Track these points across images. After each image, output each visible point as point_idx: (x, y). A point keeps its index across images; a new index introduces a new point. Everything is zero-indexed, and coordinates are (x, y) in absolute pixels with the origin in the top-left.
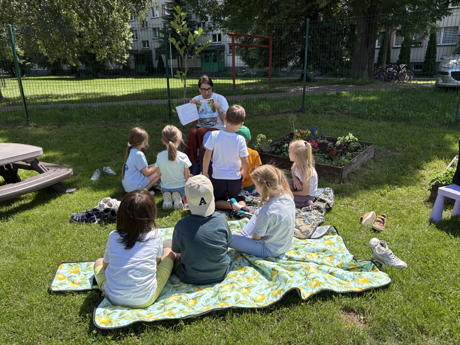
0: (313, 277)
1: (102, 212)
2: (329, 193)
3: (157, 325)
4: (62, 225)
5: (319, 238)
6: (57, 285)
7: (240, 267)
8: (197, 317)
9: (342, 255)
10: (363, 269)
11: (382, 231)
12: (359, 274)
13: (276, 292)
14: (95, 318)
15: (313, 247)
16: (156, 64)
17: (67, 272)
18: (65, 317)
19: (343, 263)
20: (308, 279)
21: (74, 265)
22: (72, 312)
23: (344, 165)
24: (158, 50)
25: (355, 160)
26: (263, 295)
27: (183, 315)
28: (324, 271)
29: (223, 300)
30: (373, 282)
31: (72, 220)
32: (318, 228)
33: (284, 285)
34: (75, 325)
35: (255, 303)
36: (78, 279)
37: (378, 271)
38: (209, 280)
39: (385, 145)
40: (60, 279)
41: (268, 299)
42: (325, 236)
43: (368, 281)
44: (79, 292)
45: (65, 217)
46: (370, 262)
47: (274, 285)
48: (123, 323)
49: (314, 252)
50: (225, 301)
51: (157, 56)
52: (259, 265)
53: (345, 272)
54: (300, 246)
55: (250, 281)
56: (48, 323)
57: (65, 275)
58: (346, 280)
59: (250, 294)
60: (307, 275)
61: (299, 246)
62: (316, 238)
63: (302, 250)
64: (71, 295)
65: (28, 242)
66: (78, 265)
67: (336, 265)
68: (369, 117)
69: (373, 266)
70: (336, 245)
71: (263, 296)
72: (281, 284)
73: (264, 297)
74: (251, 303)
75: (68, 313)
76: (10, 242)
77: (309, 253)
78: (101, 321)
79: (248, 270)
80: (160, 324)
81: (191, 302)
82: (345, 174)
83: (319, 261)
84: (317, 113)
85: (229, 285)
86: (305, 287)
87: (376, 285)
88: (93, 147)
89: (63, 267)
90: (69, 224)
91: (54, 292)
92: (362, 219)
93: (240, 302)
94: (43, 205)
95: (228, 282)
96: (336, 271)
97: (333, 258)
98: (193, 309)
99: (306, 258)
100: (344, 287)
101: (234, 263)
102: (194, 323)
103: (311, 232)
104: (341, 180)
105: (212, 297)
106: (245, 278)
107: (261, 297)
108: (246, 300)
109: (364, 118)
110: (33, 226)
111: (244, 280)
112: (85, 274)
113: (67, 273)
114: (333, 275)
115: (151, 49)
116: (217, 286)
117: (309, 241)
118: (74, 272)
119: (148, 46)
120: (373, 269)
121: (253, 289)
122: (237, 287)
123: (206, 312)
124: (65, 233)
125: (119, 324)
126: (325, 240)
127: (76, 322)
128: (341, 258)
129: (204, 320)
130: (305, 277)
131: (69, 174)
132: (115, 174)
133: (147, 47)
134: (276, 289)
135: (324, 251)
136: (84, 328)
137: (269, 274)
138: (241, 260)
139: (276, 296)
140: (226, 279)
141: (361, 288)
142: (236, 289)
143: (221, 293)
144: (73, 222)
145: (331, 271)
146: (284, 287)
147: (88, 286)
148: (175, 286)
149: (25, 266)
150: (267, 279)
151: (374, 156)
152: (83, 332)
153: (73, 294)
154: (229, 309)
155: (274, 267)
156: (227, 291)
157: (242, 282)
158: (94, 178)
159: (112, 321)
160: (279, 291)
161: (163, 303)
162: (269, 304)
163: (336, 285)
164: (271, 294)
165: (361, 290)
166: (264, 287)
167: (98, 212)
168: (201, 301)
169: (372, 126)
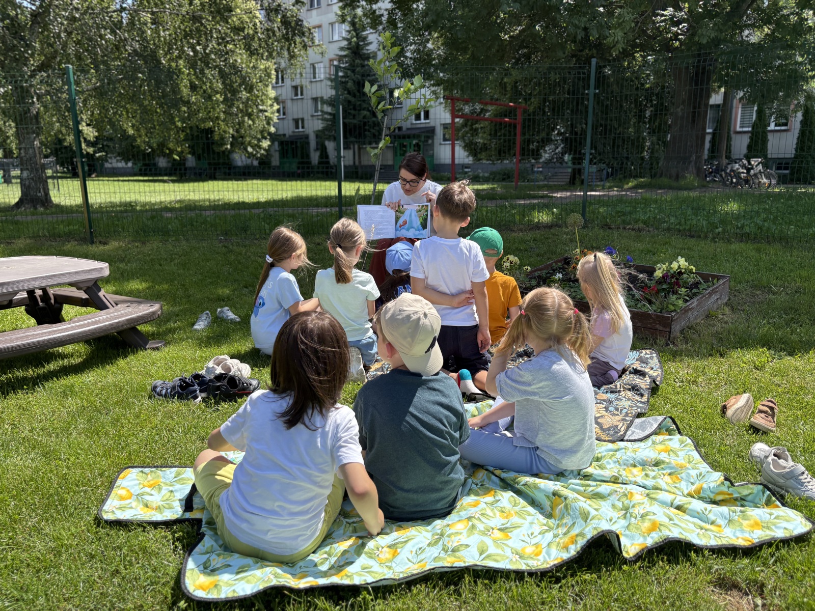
0: (642, 512)
1: (210, 380)
2: (649, 360)
3: (315, 597)
4: (133, 403)
5: (641, 440)
6: (113, 510)
7: (484, 489)
8: (400, 585)
9: (697, 472)
10: (746, 503)
11: (771, 431)
12: (741, 511)
13: (566, 539)
14: (184, 576)
15: (633, 455)
16: (315, 157)
17: (136, 485)
18: (124, 572)
19: (701, 488)
20: (631, 516)
21: (152, 472)
22: (138, 563)
23: (675, 311)
24: (319, 135)
25: (694, 305)
26: (537, 545)
27: (370, 579)
28: (663, 503)
29: (453, 551)
30: (773, 527)
31: (154, 393)
32: (638, 421)
33: (581, 526)
34: (143, 591)
35: (522, 561)
36: (156, 499)
37: (778, 507)
38: (421, 512)
39: (748, 282)
40: (122, 498)
41: (548, 554)
42: (653, 437)
43: (763, 527)
44: (156, 525)
45: (141, 388)
46: (761, 487)
47: (558, 526)
48: (243, 590)
49: (635, 466)
50: (458, 554)
51: (317, 143)
52: (525, 485)
53: (709, 507)
54: (605, 453)
55: (506, 517)
56: (90, 583)
57: (132, 491)
58: (713, 523)
59: (509, 543)
60: (626, 509)
61: (603, 454)
62: (635, 441)
63: (610, 461)
64: (140, 529)
65: (66, 430)
66: (159, 472)
67: (686, 492)
68: (711, 235)
69: (769, 496)
70: (680, 453)
71: (537, 548)
72: (574, 523)
73: (539, 549)
74: (514, 560)
75: (131, 564)
76: (33, 428)
77: (625, 467)
78: (198, 583)
79: (502, 496)
80: (320, 595)
81: (386, 554)
82: (676, 328)
83: (649, 482)
84: (610, 228)
85: (465, 522)
86: (627, 532)
87: (780, 534)
88: (200, 277)
89: (129, 475)
90: (147, 402)
91: (106, 522)
92: (724, 408)
93: (488, 556)
94: (103, 367)
95: (461, 517)
96: (690, 503)
97: (678, 478)
98: (390, 568)
99: (621, 476)
100: (712, 536)
101: (470, 480)
102: (393, 597)
103: (623, 429)
104: (669, 339)
105: (429, 545)
106: (495, 510)
107: (534, 548)
108: (502, 553)
109: (700, 236)
110: (79, 402)
111: (495, 514)
112: (172, 491)
113: (137, 488)
114: (684, 512)
115: (307, 132)
116: (438, 523)
117: (621, 444)
118: (150, 487)
119: (303, 127)
120: (768, 503)
121: (516, 531)
122: (481, 526)
123: (418, 574)
124: (138, 417)
125: (234, 591)
126: (654, 443)
127: (145, 584)
128: (695, 477)
129: (415, 591)
130: (624, 512)
131: (154, 313)
132: (238, 320)
133: (301, 129)
134: (565, 534)
135: (656, 464)
136: (160, 597)
137: (547, 504)
138: (485, 477)
139: (566, 548)
140: (455, 511)
141: (750, 539)
142: (480, 531)
143: (449, 536)
144: (155, 397)
145: (679, 503)
146: (584, 529)
147: (175, 512)
148: (350, 521)
149: (55, 472)
150: (542, 514)
151: (729, 299)
152: (158, 604)
153: (145, 528)
154: (466, 570)
155: (556, 489)
156: (461, 533)
157: (491, 519)
158: (200, 326)
159: (221, 583)
160: (572, 538)
161: (326, 553)
162: (552, 564)
163: (694, 531)
164: (556, 544)
165: (750, 543)
166: (537, 529)
167: (203, 381)
168: (405, 553)
169: (718, 250)
